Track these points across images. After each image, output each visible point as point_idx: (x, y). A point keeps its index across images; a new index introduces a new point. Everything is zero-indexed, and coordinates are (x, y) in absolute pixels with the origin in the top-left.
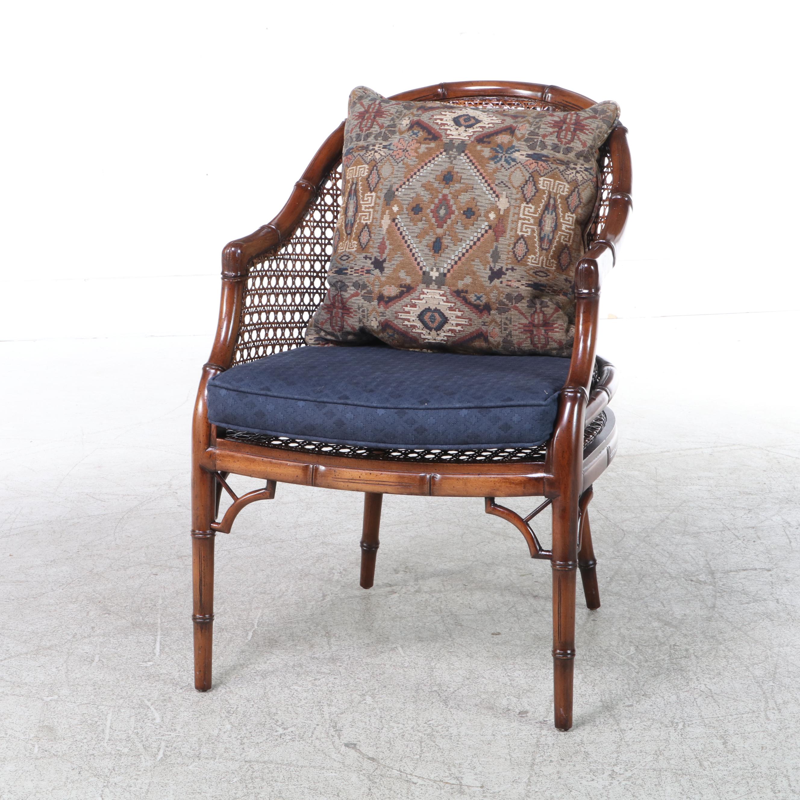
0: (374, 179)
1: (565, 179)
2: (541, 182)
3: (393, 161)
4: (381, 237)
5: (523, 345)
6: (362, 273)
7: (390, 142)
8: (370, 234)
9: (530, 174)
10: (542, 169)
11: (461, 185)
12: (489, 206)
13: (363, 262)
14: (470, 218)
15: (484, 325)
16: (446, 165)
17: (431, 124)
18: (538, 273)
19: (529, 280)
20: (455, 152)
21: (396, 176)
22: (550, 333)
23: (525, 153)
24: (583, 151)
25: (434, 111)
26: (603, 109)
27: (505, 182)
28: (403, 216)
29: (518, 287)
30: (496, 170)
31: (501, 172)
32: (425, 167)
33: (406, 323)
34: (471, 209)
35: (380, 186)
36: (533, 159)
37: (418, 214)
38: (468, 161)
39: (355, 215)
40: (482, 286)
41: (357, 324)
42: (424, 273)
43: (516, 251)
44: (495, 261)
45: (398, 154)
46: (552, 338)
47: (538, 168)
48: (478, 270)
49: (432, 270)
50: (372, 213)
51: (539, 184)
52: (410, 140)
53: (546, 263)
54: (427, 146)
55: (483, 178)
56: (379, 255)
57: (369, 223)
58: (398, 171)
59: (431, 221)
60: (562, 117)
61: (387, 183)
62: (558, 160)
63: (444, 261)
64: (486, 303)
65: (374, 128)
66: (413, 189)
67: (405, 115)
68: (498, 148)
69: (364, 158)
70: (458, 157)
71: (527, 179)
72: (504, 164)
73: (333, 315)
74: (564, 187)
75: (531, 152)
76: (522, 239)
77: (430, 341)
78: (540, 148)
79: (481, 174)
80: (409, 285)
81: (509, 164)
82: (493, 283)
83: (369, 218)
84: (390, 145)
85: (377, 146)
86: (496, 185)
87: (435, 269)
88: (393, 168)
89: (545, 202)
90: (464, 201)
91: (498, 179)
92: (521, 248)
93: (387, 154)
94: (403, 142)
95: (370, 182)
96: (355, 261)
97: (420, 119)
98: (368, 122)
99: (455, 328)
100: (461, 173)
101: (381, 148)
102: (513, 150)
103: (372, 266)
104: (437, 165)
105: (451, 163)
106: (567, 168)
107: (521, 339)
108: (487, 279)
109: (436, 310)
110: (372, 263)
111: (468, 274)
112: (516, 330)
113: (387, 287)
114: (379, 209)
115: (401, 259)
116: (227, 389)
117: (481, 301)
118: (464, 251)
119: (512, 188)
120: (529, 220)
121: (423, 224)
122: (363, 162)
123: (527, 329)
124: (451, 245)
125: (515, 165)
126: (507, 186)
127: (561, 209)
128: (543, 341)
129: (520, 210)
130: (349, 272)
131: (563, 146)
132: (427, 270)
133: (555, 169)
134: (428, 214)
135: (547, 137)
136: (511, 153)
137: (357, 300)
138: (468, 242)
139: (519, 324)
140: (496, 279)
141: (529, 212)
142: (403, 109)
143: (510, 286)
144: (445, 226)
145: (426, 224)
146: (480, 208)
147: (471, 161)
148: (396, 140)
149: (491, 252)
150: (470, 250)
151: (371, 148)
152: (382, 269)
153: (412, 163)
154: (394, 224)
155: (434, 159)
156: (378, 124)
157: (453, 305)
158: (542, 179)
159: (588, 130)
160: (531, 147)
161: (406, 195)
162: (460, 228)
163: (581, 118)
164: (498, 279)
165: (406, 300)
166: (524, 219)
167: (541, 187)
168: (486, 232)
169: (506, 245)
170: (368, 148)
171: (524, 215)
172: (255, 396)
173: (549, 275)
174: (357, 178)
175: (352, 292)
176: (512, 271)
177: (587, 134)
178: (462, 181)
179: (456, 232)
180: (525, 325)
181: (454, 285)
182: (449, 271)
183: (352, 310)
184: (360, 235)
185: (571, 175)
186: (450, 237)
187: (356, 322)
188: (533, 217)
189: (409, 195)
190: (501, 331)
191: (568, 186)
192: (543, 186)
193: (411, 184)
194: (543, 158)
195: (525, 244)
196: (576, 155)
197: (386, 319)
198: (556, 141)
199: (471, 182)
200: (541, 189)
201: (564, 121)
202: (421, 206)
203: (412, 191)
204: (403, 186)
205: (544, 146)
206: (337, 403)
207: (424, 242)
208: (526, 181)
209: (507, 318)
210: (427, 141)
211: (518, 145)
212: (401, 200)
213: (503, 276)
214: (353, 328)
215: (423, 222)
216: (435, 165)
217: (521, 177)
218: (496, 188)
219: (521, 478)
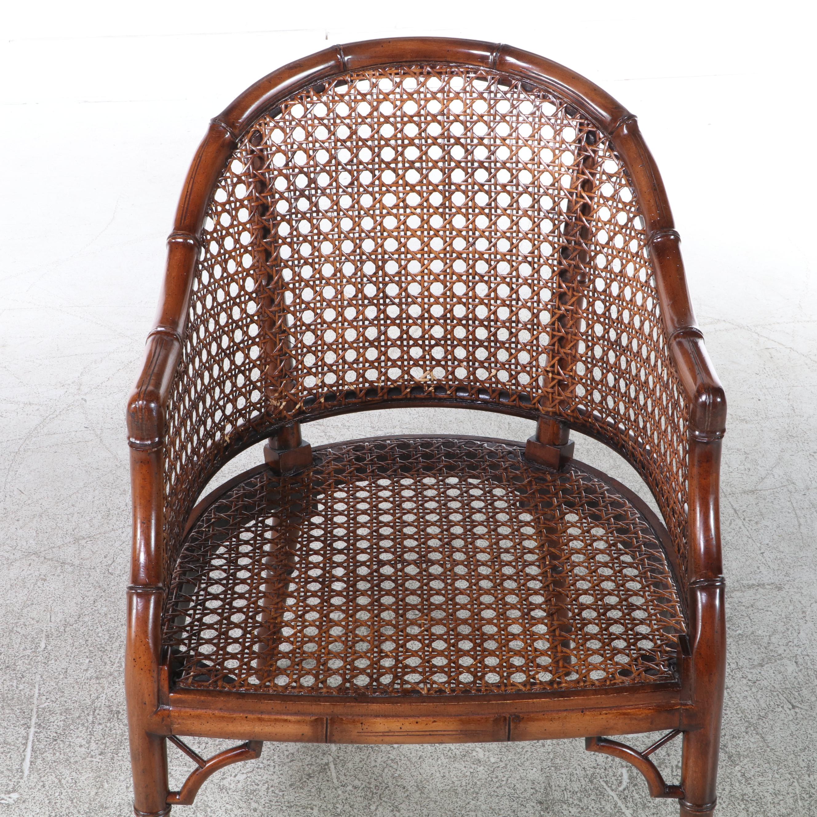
219: (647, 711)
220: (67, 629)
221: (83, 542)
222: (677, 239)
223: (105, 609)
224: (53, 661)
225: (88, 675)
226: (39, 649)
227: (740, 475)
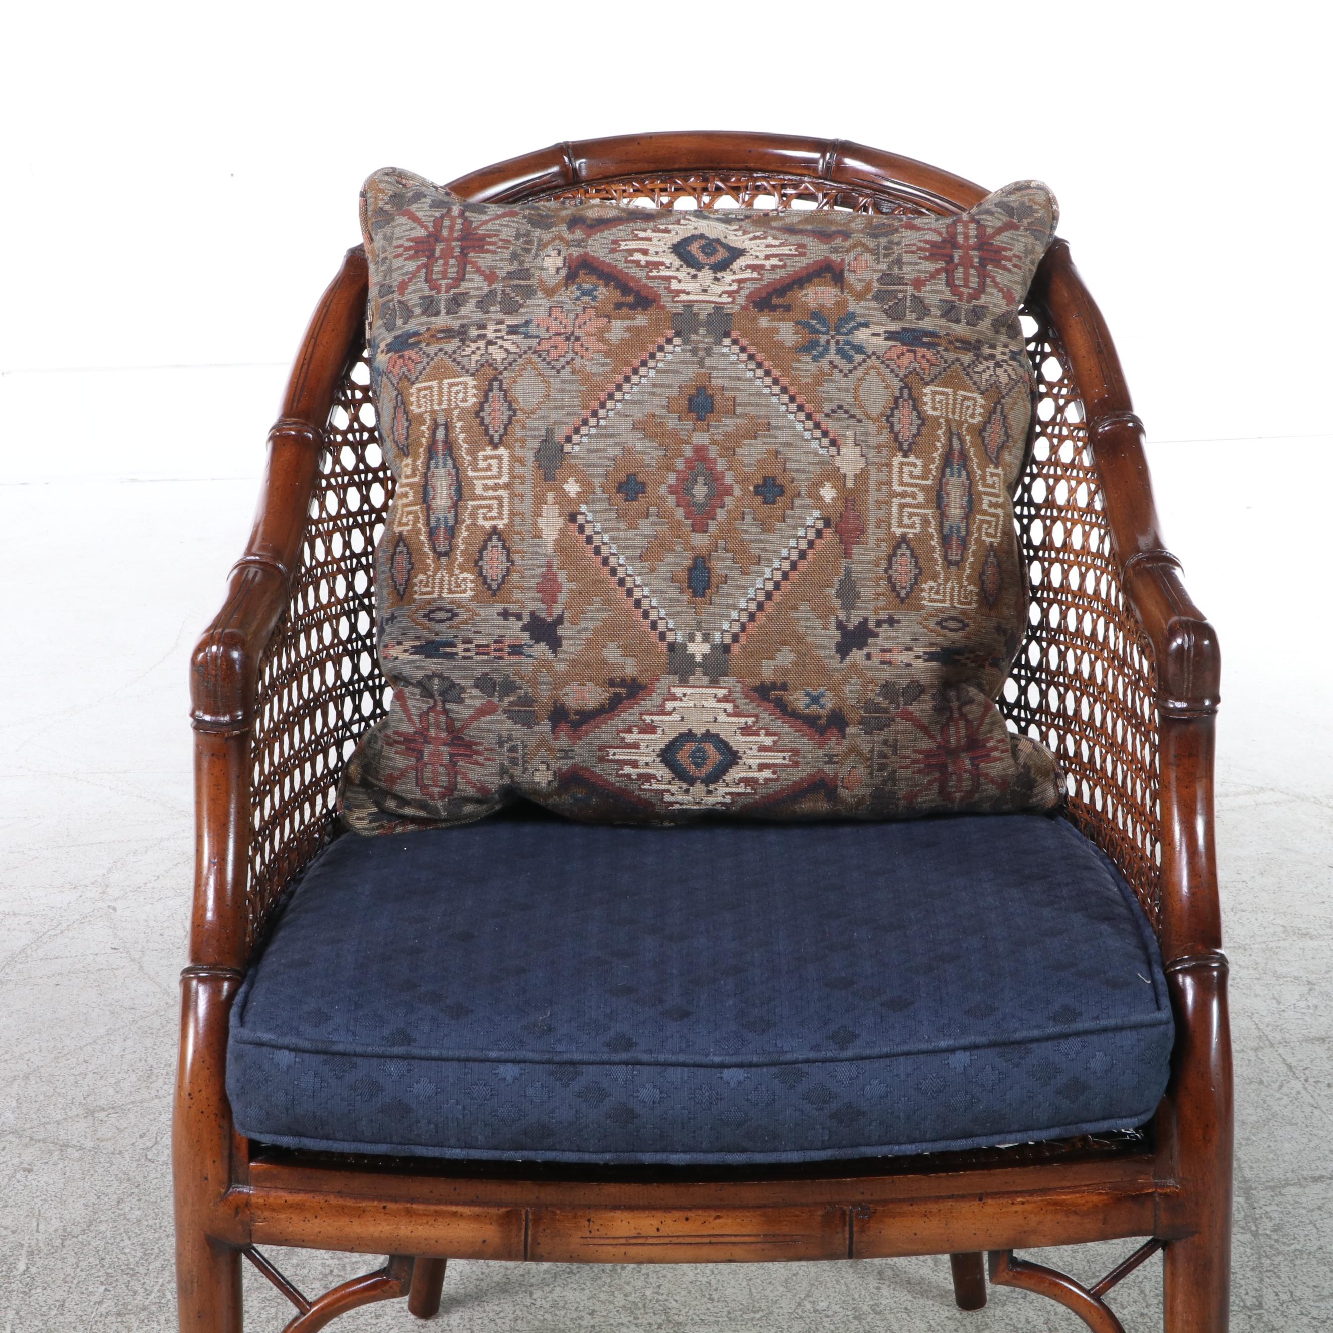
0: (496, 413)
1: (975, 383)
2: (927, 399)
3: (541, 365)
4: (543, 561)
5: (920, 799)
6: (498, 654)
7: (528, 317)
8: (508, 555)
9: (901, 381)
10: (926, 365)
11: (739, 421)
12: (818, 469)
13: (499, 627)
14: (774, 503)
15: (830, 762)
16: (690, 372)
17: (621, 265)
18: (944, 624)
19: (932, 645)
20: (704, 336)
21: (559, 403)
22: (982, 765)
23: (881, 330)
24: (1008, 312)
25: (614, 231)
26: (1022, 204)
27: (846, 407)
28: (597, 507)
29: (909, 665)
30: (820, 379)
31: (833, 381)
32: (635, 379)
33: (628, 770)
34: (774, 479)
35: (518, 431)
36: (904, 344)
37: (635, 499)
38: (744, 357)
39: (456, 504)
40: (823, 671)
41: (496, 779)
42: (672, 647)
43: (895, 575)
44: (848, 606)
45: (556, 347)
46: (986, 775)
47: (917, 365)
48: (809, 632)
49: (692, 639)
50: (506, 501)
51: (926, 404)
52: (579, 309)
53: (959, 596)
54: (628, 323)
55: (793, 399)
56: (543, 606)
57: (501, 527)
58: (562, 391)
59: (672, 515)
60: (944, 231)
61: (536, 423)
62: (957, 340)
63: (722, 616)
64: (832, 711)
65: (472, 280)
66: (612, 436)
67: (542, 246)
68: (814, 322)
69: (459, 359)
70: (716, 349)
71: (897, 394)
72: (837, 359)
73: (426, 758)
74: (974, 405)
75: (895, 327)
76: (904, 546)
77: (684, 807)
78: (914, 315)
79: (785, 390)
80: (634, 680)
81: (850, 359)
82: (848, 660)
83: (500, 514)
84: (527, 323)
85: (491, 327)
86: (827, 415)
87: (699, 637)
88: (548, 382)
89: (943, 446)
90: (753, 460)
91: (830, 400)
92: (904, 568)
93: (524, 347)
94: (561, 316)
95: (486, 421)
96: (474, 625)
97: (586, 254)
98: (446, 264)
99: (756, 775)
100: (734, 389)
101: (503, 334)
102: (853, 324)
103: (527, 635)
104: (666, 372)
105: (701, 364)
106: (977, 356)
107: (917, 786)
108: (833, 652)
109: (708, 736)
110: (524, 629)
111: (784, 643)
112: (907, 767)
113: (574, 686)
114: (526, 489)
115: (605, 615)
116: (295, 1050)
117: (822, 707)
118: (770, 586)
119: (866, 421)
120: (914, 496)
121: (654, 524)
122: (458, 368)
123: (933, 761)
124: (736, 574)
125: (864, 361)
126: (853, 416)
127: (975, 460)
128: (967, 785)
129: (890, 472)
130: (460, 649)
131: (965, 306)
132: (680, 639)
133: (953, 363)
134: (661, 498)
135: (925, 285)
136: (850, 332)
137: (492, 722)
138: (776, 564)
139: (915, 752)
140: (854, 650)
141: (912, 476)
142: (529, 227)
143: (890, 663)
144: (713, 527)
145: (663, 524)
146: (795, 475)
147: (751, 357)
148: (542, 312)
149: (837, 585)
150: (783, 583)
151: (474, 332)
152: (555, 644)
153: (596, 369)
154: (573, 527)
155: (653, 356)
156: (478, 270)
157: (750, 720)
158: (928, 390)
159: (1009, 259)
160: (895, 314)
161: (596, 451)
162: (754, 529)
163: (989, 231)
164: (860, 649)
165: (629, 715)
166: (904, 495)
167: (931, 412)
168: (819, 534)
169: (869, 563)
170: (465, 333)
171: (902, 484)
172: (375, 1061)
173: (967, 625)
174: (448, 412)
175: (478, 703)
176: (891, 626)
177: (1009, 270)
178: (739, 410)
179: (742, 540)
180: (928, 754)
181: (750, 673)
182: (735, 638)
183: (481, 748)
184: (481, 558)
185: (985, 372)
186: (729, 555)
187: (491, 774)
188: (923, 488)
189: (604, 450)
190: (871, 774)
191: (983, 402)
192: (935, 409)
193: (602, 422)
194: (925, 340)
195: (913, 555)
196: (992, 325)
197: (575, 765)
198: (948, 295)
199: (763, 411)
200: (930, 416)
201: (950, 241)
202: (641, 478)
203: (610, 441)
204: (584, 430)
205: (923, 309)
206: (610, 1064)
207: (663, 570)
208: (896, 400)
209: (885, 743)
210: (625, 310)
211: (863, 311)
212: (584, 465)
213: (870, 641)
214: (483, 789)
215: (652, 519)
216: (658, 372)
217: (883, 392)
218: (828, 424)
219: (1095, 1199)
220: (67, 1243)
221: (102, 1115)
222: (1139, 429)
223: (138, 1213)
224: (39, 1290)
225: (103, 1309)
226: (15, 1273)
227: (1299, 1016)
